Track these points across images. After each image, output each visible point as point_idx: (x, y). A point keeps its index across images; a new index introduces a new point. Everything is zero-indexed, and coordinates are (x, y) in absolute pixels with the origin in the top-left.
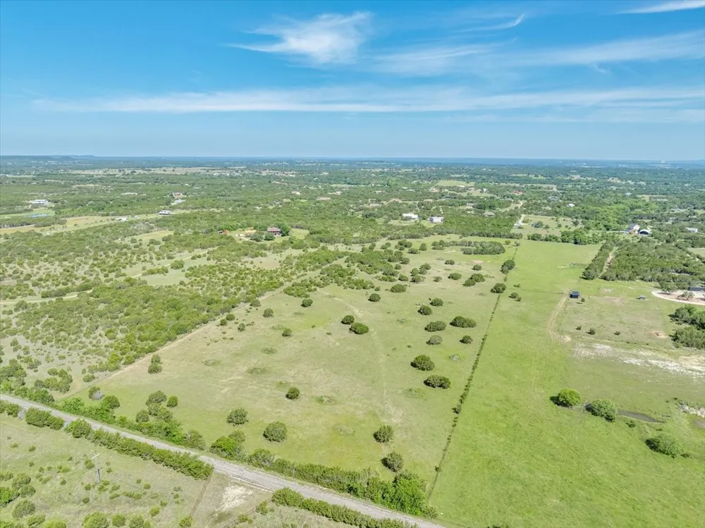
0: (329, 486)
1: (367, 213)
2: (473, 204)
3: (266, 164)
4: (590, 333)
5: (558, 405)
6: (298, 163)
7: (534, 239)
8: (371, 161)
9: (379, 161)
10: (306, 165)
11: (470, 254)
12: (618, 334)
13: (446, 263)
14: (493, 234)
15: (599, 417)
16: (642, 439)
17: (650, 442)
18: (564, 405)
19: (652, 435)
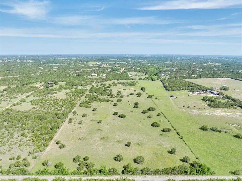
0: (176, 174)
1: (78, 74)
2: (110, 70)
3: (14, 57)
4: (188, 107)
5: (203, 130)
6: (28, 57)
7: (139, 80)
8: (57, 56)
9: (60, 56)
10: (32, 57)
11: (127, 86)
12: (195, 106)
13: (124, 90)
14: (127, 79)
15: (216, 132)
16: (232, 136)
17: (235, 136)
18: (205, 130)
19: (233, 134)
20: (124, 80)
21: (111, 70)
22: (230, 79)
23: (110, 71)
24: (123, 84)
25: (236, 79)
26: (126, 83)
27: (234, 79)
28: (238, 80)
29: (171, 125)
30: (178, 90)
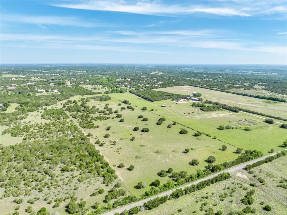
4: (189, 114)
7: (106, 93)
11: (103, 101)
12: (193, 113)
13: (106, 105)
16: (242, 130)
17: (244, 130)
18: (222, 129)
19: (243, 129)
20: (89, 94)
21: (55, 84)
22: (190, 86)
23: (53, 85)
24: (94, 99)
25: (195, 86)
26: (97, 98)
27: (193, 86)
28: (197, 87)
29: (195, 130)
30: (161, 100)
